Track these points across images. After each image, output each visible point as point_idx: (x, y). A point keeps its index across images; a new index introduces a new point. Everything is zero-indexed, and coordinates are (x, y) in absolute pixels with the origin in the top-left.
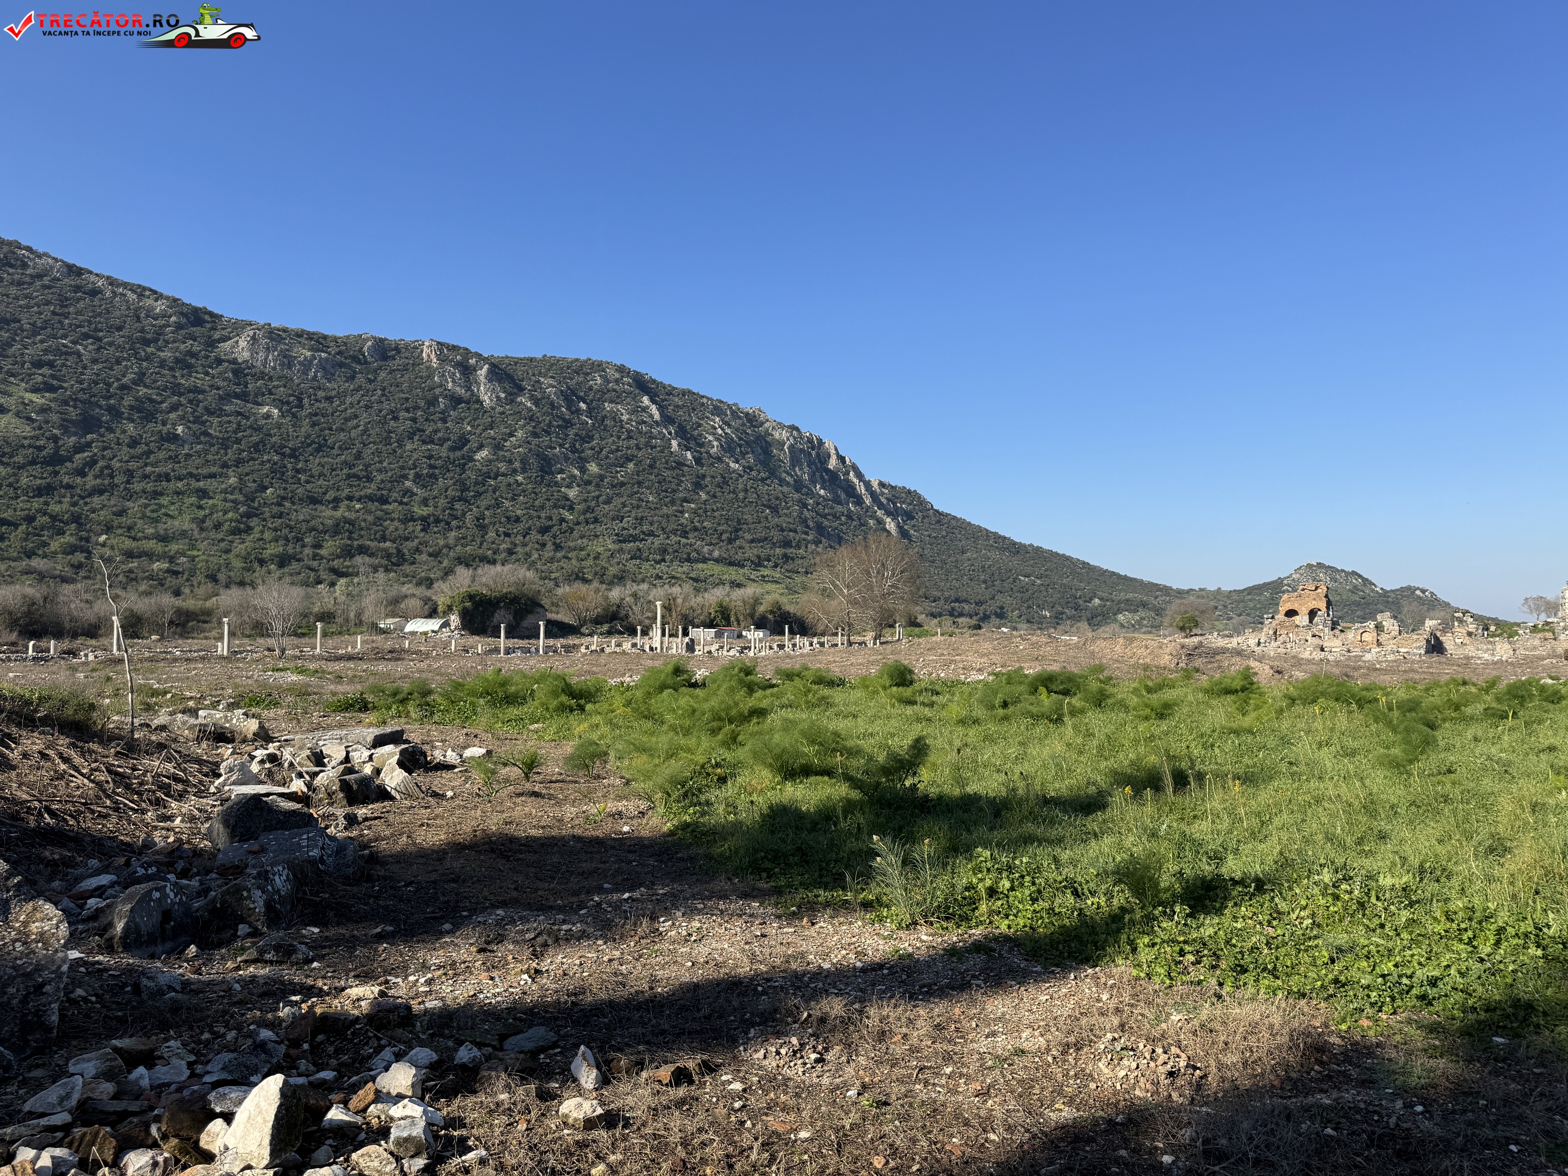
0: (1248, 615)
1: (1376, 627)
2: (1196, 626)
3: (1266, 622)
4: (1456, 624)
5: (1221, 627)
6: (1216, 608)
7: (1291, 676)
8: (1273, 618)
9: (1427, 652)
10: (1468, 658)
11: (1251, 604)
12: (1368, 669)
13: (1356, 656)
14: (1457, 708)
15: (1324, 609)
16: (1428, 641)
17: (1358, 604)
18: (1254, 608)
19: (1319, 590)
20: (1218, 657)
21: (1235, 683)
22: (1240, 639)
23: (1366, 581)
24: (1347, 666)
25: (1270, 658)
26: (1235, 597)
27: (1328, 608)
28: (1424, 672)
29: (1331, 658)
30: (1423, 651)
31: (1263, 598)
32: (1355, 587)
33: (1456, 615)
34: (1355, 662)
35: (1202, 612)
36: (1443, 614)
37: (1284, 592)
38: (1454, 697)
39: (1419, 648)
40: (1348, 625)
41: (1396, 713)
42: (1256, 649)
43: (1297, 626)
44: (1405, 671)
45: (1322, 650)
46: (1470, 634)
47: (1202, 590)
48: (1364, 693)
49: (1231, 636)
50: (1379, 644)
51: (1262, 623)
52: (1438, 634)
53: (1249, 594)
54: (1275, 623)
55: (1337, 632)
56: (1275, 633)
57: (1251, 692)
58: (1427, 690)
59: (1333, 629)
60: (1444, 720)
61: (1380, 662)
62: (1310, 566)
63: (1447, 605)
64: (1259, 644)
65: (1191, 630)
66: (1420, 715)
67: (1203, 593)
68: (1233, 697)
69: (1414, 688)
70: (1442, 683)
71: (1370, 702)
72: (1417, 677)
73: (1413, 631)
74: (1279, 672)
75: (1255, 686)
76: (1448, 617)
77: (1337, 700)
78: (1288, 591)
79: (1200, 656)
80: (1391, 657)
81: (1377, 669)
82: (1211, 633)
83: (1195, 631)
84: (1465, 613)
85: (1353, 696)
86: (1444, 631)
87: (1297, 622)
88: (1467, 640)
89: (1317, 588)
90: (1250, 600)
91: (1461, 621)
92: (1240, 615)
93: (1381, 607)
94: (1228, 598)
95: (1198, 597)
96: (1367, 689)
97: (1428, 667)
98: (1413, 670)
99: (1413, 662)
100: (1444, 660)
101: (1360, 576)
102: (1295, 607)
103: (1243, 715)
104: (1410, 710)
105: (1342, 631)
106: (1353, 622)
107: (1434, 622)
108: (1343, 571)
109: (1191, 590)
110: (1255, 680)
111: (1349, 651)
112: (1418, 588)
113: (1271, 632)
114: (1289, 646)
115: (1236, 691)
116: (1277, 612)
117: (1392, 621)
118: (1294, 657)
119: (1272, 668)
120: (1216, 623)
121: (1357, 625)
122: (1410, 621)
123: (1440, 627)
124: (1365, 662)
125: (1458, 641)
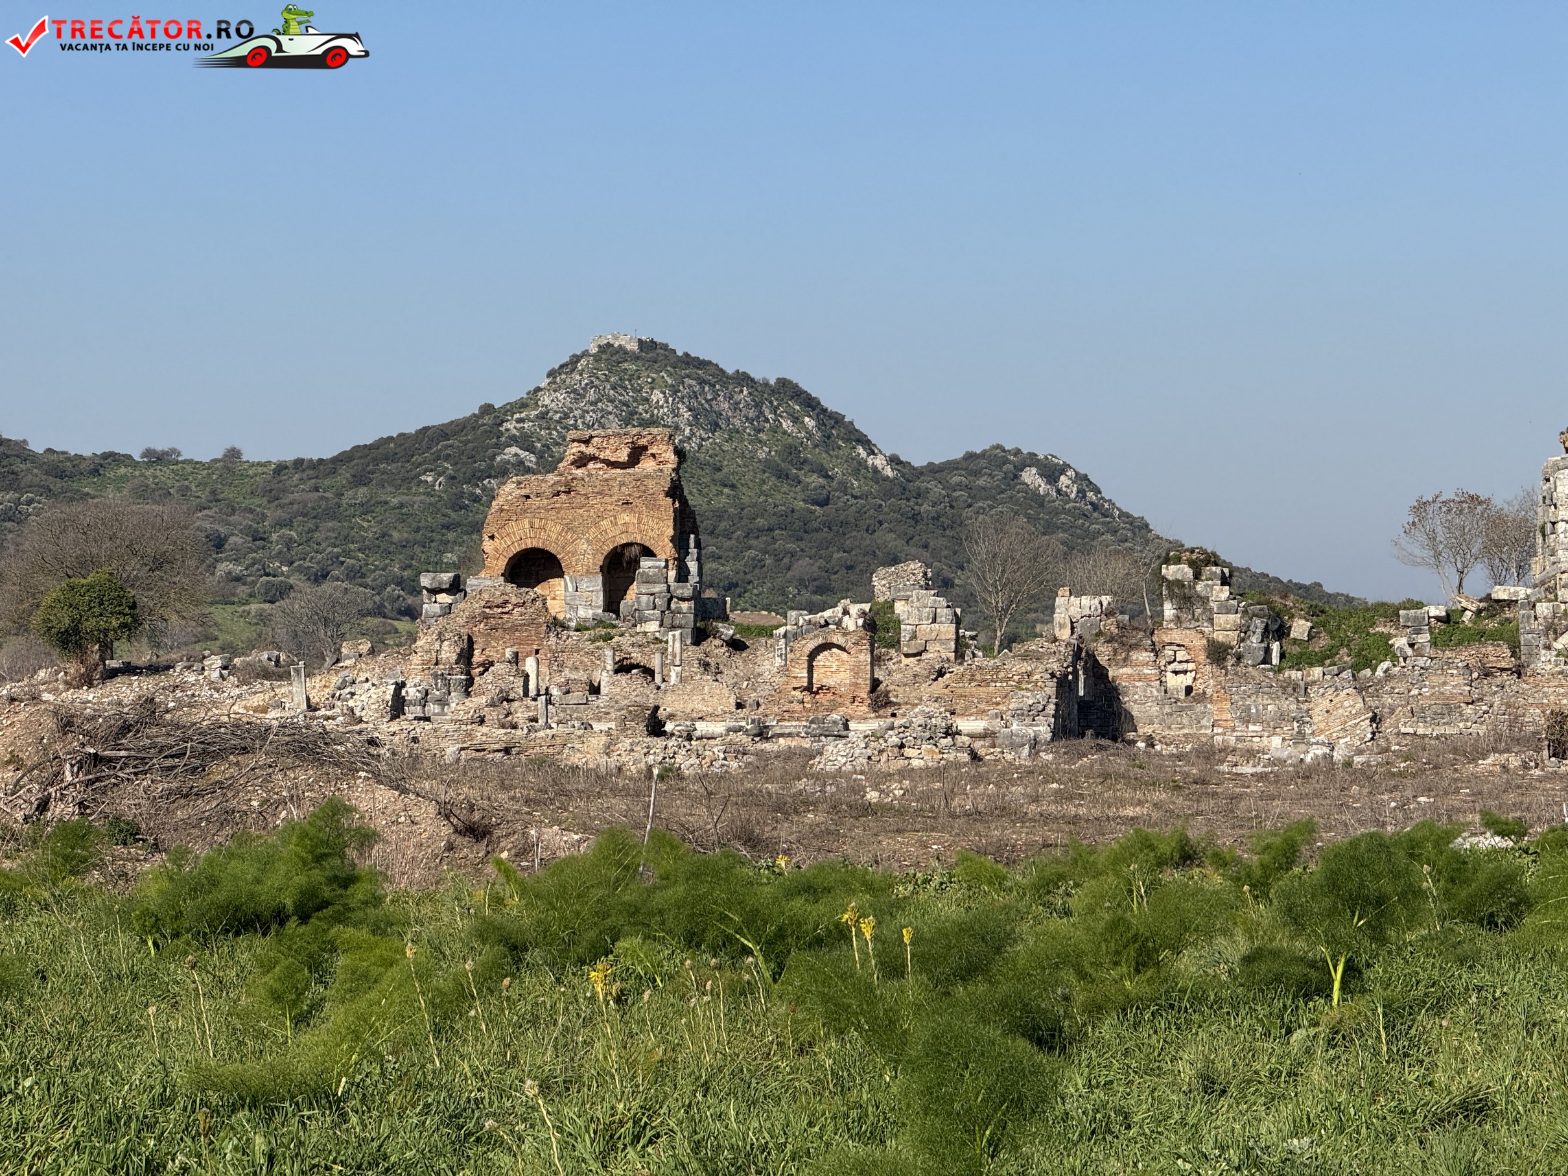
0: (355, 575)
1: (870, 625)
2: (131, 628)
3: (430, 607)
4: (1169, 610)
5: (241, 631)
6: (219, 543)
7: (524, 851)
8: (456, 587)
9: (1061, 731)
10: (1209, 754)
11: (369, 528)
12: (835, 808)
13: (789, 755)
14: (1145, 959)
15: (665, 549)
16: (1064, 685)
17: (802, 528)
18: (382, 545)
19: (647, 465)
20: (219, 771)
21: (273, 881)
22: (319, 687)
23: (831, 421)
24: (751, 798)
25: (441, 769)
26: (300, 493)
27: (680, 543)
28: (1046, 818)
29: (686, 763)
30: (1043, 729)
31: (418, 499)
32: (792, 451)
33: (1171, 572)
34: (786, 778)
35: (159, 563)
36: (1120, 567)
37: (503, 473)
38: (1139, 910)
39: (1032, 713)
40: (763, 617)
41: (912, 985)
42: (386, 729)
43: (557, 625)
44: (975, 816)
45: (656, 728)
46: (1217, 653)
47: (157, 458)
48: (798, 905)
49: (278, 673)
50: (879, 699)
51: (412, 613)
52: (1103, 651)
53: (359, 480)
54: (465, 608)
55: (715, 648)
56: (466, 656)
57: (340, 918)
58: (1045, 887)
59: (700, 636)
60: (1096, 1010)
61: (881, 780)
62: (610, 354)
63: (1140, 527)
64: (397, 707)
65: (107, 649)
66: (1005, 989)
67: (163, 474)
68: (262, 945)
69: (997, 881)
70: (1101, 859)
71: (818, 942)
72: (1018, 836)
73: (1010, 641)
74: (476, 832)
75: (358, 893)
76: (1140, 580)
77: (693, 940)
78: (521, 467)
79: (141, 765)
80: (920, 757)
81: (867, 809)
82: (195, 661)
83: (125, 652)
84: (1202, 561)
85: (753, 921)
86: (1124, 642)
87: (556, 608)
88: (1208, 679)
89: (637, 454)
90: (366, 509)
91: (1186, 599)
92: (320, 577)
93: (889, 539)
94: (273, 495)
95: (142, 492)
96: (810, 889)
97: (1061, 797)
98: (1005, 811)
99: (1006, 775)
100: (1120, 763)
101: (811, 404)
102: (549, 538)
103: (301, 1020)
104: (970, 971)
105: (736, 645)
106: (781, 606)
107: (1089, 603)
108: (743, 379)
109: (112, 459)
110: (364, 865)
111: (762, 733)
112: (1032, 460)
113: (449, 653)
114: (520, 715)
115: (280, 916)
116: (473, 561)
117: (930, 598)
118: (540, 763)
119: (446, 812)
120: (219, 613)
121: (797, 618)
122: (998, 600)
123: (1110, 626)
124: (820, 778)
125: (1177, 683)
